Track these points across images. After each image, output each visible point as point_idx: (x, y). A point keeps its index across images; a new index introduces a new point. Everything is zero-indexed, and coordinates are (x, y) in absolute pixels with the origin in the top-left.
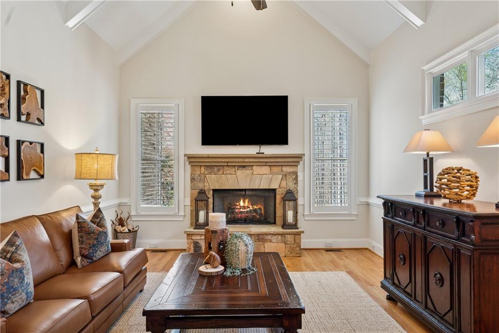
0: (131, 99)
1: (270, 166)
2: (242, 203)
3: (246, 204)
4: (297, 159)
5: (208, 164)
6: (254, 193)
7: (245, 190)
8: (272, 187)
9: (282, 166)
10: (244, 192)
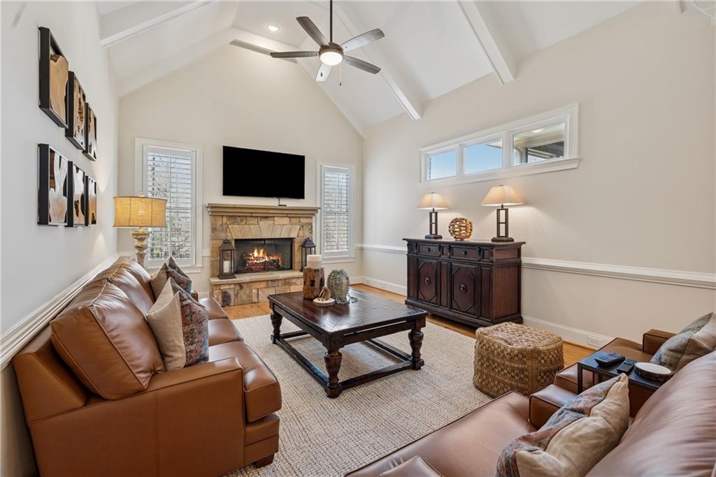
0: (136, 139)
1: (290, 217)
2: (256, 254)
3: (261, 255)
4: (312, 212)
5: (231, 214)
6: (272, 242)
7: (264, 240)
8: (291, 236)
9: (300, 217)
10: (263, 242)
